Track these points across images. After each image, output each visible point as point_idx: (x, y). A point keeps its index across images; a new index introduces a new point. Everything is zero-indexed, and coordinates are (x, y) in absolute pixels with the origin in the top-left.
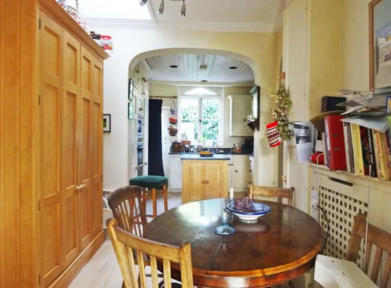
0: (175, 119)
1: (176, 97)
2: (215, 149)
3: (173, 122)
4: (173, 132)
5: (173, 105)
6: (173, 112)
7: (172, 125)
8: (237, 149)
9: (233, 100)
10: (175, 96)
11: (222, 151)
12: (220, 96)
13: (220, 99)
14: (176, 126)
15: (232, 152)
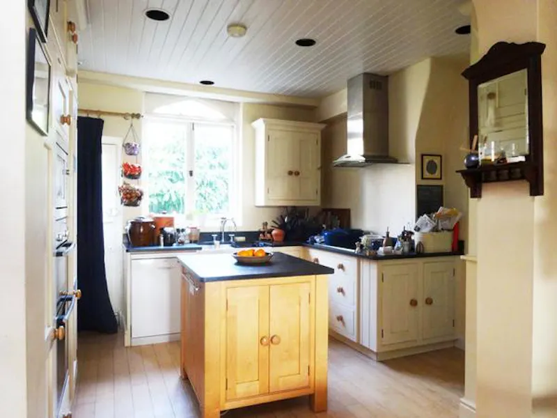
0: (137, 165)
1: (138, 116)
2: (227, 234)
3: (131, 172)
4: (131, 198)
5: (131, 134)
6: (130, 149)
7: (129, 181)
8: (274, 232)
9: (267, 130)
10: (136, 113)
11: (242, 239)
12: (233, 121)
13: (233, 127)
14: (138, 183)
15: (263, 240)
